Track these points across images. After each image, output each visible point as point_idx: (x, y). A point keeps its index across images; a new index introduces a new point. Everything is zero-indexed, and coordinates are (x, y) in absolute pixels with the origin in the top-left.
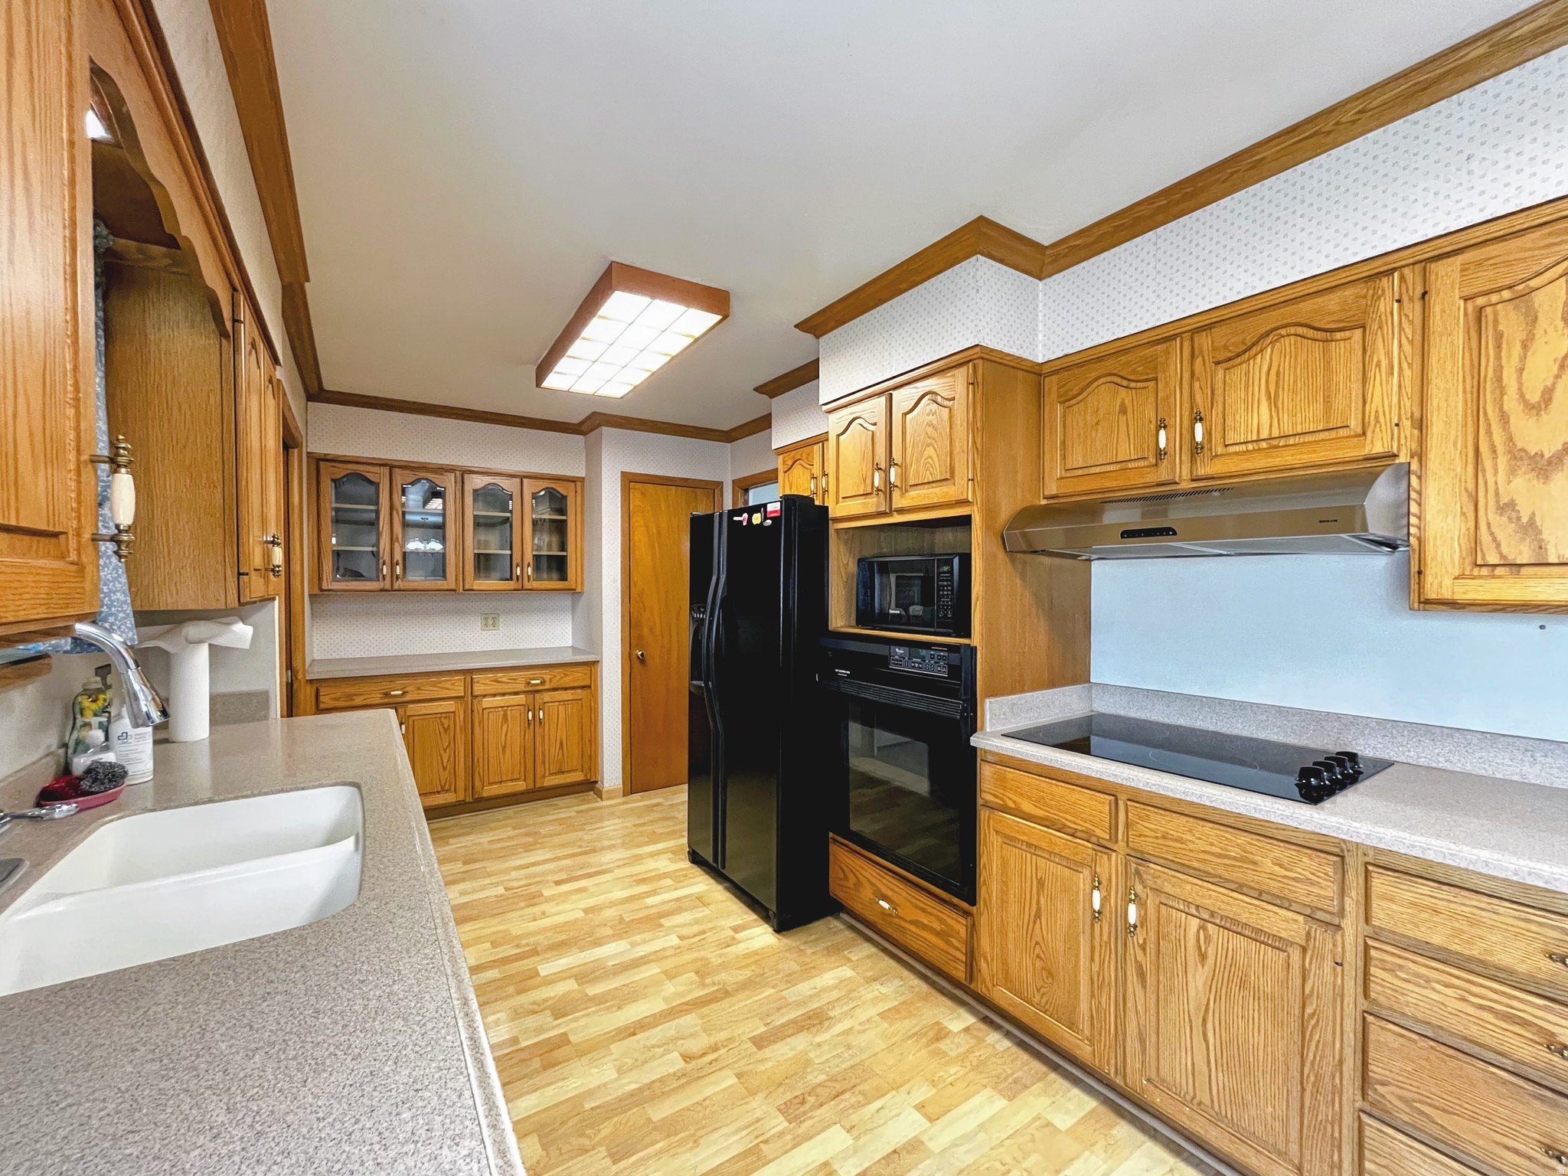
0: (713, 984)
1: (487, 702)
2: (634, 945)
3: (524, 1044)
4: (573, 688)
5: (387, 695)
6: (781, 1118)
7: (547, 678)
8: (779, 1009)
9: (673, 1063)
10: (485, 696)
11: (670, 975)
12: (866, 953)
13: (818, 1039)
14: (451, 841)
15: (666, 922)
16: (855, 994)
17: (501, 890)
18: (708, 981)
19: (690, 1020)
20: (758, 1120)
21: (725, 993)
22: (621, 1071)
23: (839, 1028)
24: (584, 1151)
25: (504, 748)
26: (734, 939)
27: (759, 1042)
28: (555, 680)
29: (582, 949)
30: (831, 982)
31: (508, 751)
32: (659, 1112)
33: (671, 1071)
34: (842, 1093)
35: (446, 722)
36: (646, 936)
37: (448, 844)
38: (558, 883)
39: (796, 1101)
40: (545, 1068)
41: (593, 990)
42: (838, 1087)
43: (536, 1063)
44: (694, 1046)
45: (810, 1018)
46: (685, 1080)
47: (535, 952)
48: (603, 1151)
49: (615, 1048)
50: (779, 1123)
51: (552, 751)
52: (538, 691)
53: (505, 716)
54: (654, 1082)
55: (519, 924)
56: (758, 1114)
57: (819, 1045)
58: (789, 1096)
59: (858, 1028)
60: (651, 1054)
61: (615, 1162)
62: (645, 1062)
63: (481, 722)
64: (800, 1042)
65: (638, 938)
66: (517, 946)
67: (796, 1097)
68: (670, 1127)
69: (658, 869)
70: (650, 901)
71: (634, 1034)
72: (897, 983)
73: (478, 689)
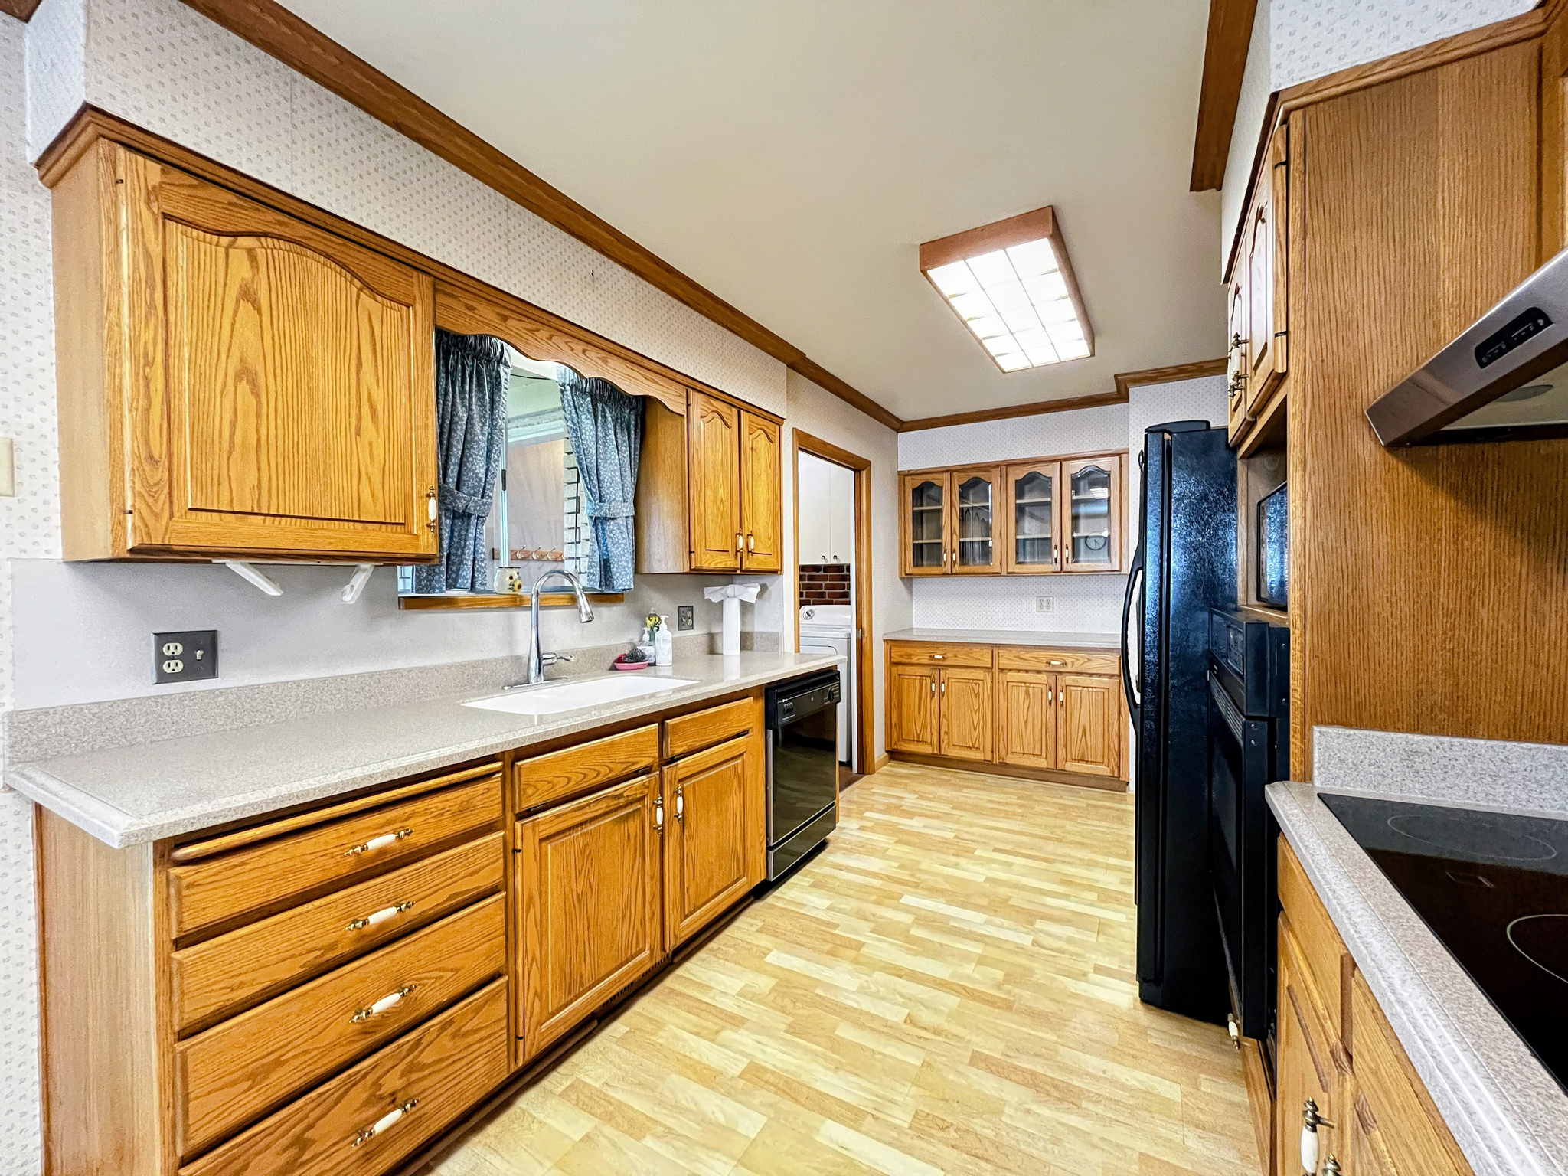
0: (1008, 992)
1: (1010, 676)
2: (986, 923)
3: (836, 932)
4: (1100, 675)
5: (932, 658)
6: (909, 1119)
7: (1069, 661)
8: (1036, 1055)
9: (896, 1014)
10: (1010, 670)
11: (982, 961)
12: (1236, 1098)
13: (1034, 1107)
14: (965, 790)
15: (1039, 924)
16: (1144, 1114)
17: (950, 835)
18: (1007, 987)
19: (952, 1001)
20: (892, 1101)
21: (1008, 1006)
22: (862, 990)
23: (1074, 1120)
24: (783, 1010)
25: (1026, 722)
26: (1085, 974)
27: (978, 1060)
28: (1077, 664)
29: (948, 903)
30: (1132, 1082)
31: (1029, 725)
32: (846, 1032)
33: (888, 1017)
34: (987, 1160)
35: (976, 687)
36: (1006, 923)
37: (960, 791)
38: (996, 850)
39: (940, 1123)
40: (828, 953)
41: (916, 932)
42: (991, 1153)
43: (827, 947)
44: (926, 1017)
45: (1055, 1087)
46: (887, 1030)
47: (916, 886)
48: (789, 1019)
49: (879, 976)
50: (903, 1118)
51: (1075, 736)
52: (1061, 673)
53: (1027, 693)
54: (868, 1013)
55: (931, 864)
56: (898, 1099)
57: (1028, 1111)
58: (939, 1114)
59: (1095, 1140)
60: (892, 996)
61: (785, 1031)
62: (883, 999)
63: (1006, 694)
64: (1011, 1093)
65: (998, 920)
66: (912, 876)
67: (944, 1120)
68: (836, 1045)
69: (1098, 881)
70: (1050, 901)
71: (901, 977)
72: (1231, 1156)
73: (1004, 663)
